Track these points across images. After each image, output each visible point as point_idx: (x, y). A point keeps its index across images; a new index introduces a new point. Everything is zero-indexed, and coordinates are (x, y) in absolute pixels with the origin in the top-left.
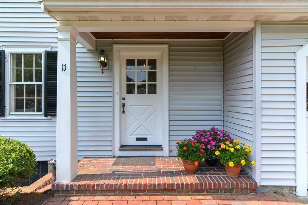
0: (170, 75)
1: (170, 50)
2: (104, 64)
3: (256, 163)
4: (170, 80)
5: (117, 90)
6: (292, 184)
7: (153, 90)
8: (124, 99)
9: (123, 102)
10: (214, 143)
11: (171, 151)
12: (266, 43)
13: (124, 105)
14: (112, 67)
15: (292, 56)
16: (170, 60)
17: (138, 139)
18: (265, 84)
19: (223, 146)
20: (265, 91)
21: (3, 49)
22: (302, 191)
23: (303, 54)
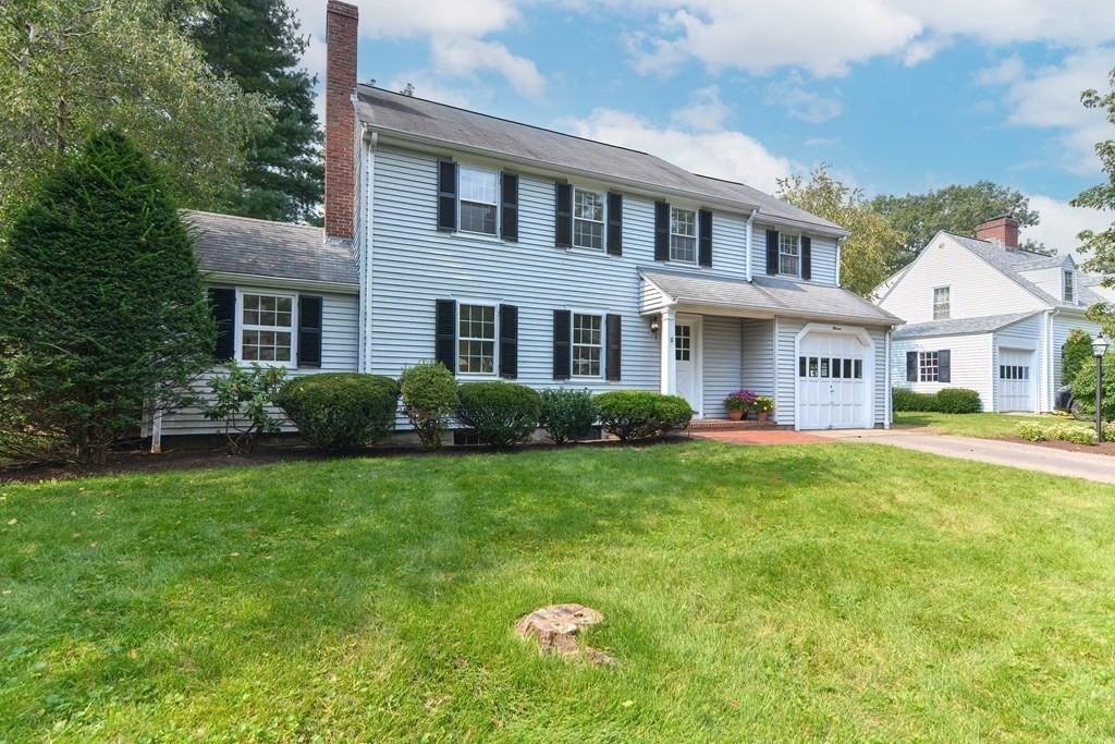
0: (703, 343)
1: (705, 321)
2: (654, 331)
3: (777, 409)
4: (703, 349)
6: (792, 423)
7: (686, 356)
11: (704, 414)
12: (780, 330)
15: (792, 339)
16: (704, 329)
18: (780, 358)
20: (779, 362)
21: (568, 309)
22: (797, 428)
23: (798, 338)
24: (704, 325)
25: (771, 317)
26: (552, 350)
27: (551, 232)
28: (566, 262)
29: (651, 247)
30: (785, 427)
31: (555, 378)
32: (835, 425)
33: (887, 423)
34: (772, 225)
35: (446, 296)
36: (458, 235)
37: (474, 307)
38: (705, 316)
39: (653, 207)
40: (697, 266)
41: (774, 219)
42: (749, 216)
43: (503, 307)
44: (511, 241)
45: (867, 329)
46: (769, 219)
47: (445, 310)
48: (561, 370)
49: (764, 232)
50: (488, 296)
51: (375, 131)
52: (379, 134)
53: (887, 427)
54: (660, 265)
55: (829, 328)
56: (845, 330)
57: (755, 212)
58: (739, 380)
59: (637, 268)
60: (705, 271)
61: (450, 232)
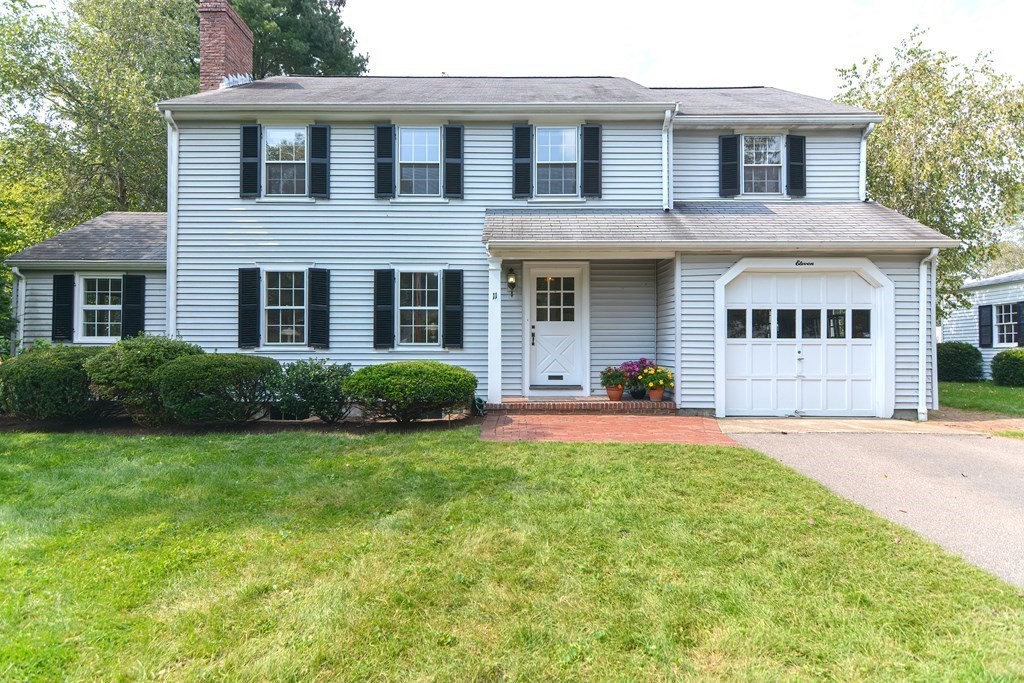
0: (591, 298)
1: (591, 268)
2: (512, 286)
3: (678, 386)
4: (591, 305)
5: (527, 315)
6: (711, 406)
7: (569, 316)
8: (533, 327)
9: (533, 331)
10: (637, 369)
11: (592, 390)
12: (685, 273)
13: (533, 335)
14: (522, 288)
15: (710, 285)
16: (591, 280)
17: (551, 378)
18: (685, 312)
19: (646, 371)
20: (684, 318)
21: (392, 267)
22: (720, 413)
23: (721, 283)
24: (591, 274)
25: (669, 255)
26: (372, 315)
27: (370, 183)
28: (390, 214)
29: (508, 183)
30: (697, 412)
31: (376, 347)
32: (807, 410)
33: (922, 409)
34: (729, 128)
35: (250, 264)
36: (263, 199)
37: (284, 274)
38: (591, 261)
39: (511, 132)
40: (580, 199)
41: (730, 119)
42: (661, 122)
43: (311, 271)
44: (323, 198)
45: (873, 260)
46: (722, 119)
47: (248, 280)
48: (383, 337)
49: (717, 140)
50: (297, 261)
51: (168, 109)
52: (173, 112)
53: (922, 417)
54: (522, 203)
55: (789, 264)
56: (820, 264)
57: (668, 113)
58: (653, 344)
59: (488, 212)
60: (592, 203)
61: (254, 198)
